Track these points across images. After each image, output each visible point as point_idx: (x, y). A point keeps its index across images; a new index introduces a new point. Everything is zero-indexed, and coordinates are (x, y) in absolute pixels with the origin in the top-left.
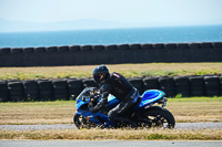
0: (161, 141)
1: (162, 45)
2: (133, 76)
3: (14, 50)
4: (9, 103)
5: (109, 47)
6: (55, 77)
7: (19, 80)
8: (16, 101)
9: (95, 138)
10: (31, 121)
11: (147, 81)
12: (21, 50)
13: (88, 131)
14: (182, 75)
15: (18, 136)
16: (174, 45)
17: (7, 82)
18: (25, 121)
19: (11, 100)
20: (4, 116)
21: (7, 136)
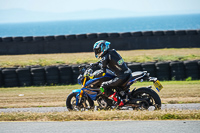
0: (173, 120)
1: (173, 32)
2: (147, 61)
3: (37, 38)
4: (32, 88)
5: (124, 34)
6: (75, 63)
7: (41, 66)
8: (39, 85)
9: (112, 118)
10: (52, 104)
11: (159, 65)
12: (42, 38)
13: (106, 112)
14: (191, 59)
15: (41, 117)
16: (184, 32)
17: (30, 68)
18: (48, 104)
19: (34, 85)
20: (28, 100)
21: (31, 118)
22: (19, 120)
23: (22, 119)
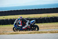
7: (48, 17)
8: (47, 23)
10: (51, 28)
15: (48, 32)
17: (45, 18)
18: (50, 28)
19: (46, 23)
20: (44, 27)
21: (45, 32)
22: (41, 33)
23: (42, 33)
